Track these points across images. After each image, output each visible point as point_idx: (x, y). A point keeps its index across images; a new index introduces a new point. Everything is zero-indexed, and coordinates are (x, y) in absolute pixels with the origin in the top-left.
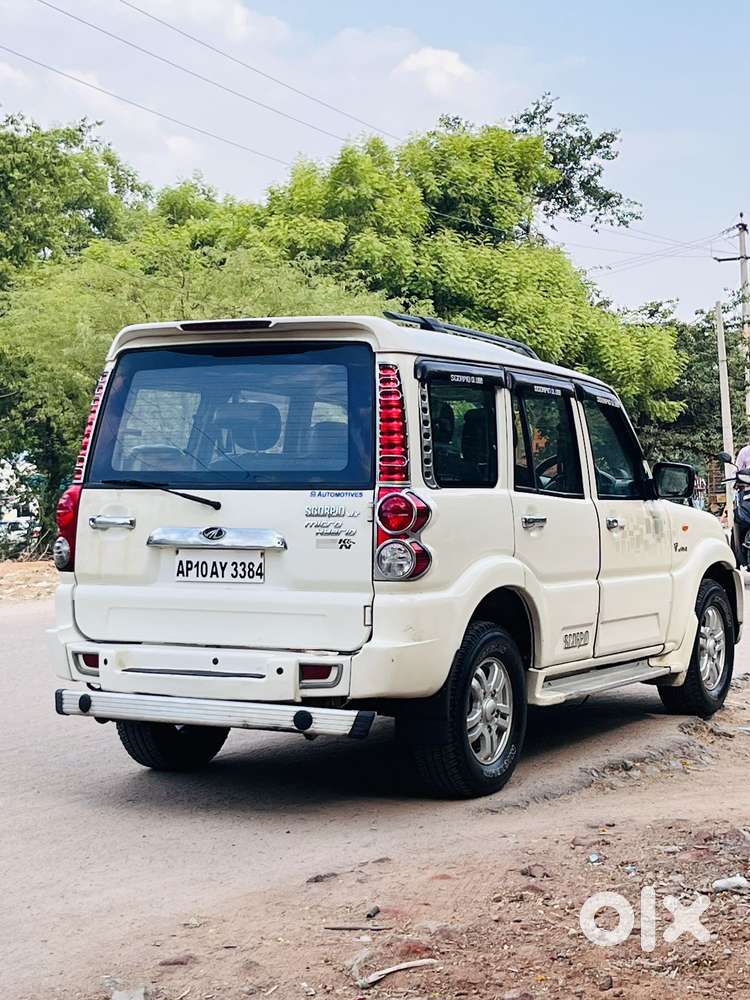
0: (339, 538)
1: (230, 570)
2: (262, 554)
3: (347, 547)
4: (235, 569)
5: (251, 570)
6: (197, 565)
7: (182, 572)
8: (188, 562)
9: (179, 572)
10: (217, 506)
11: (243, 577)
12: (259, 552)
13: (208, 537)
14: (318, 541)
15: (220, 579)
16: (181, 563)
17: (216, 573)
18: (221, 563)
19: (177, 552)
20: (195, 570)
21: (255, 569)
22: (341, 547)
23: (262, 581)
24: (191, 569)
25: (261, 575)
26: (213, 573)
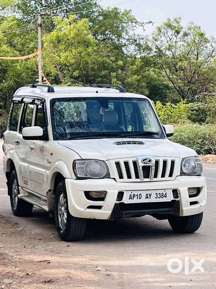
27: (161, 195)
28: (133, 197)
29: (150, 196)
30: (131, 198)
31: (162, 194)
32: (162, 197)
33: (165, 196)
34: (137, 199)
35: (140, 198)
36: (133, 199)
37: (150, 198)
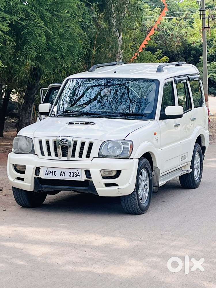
27: (74, 174)
28: (49, 173)
29: (64, 174)
30: (47, 174)
31: (76, 173)
32: (76, 176)
33: (78, 175)
34: (53, 175)
35: (55, 174)
36: (49, 175)
37: (64, 176)
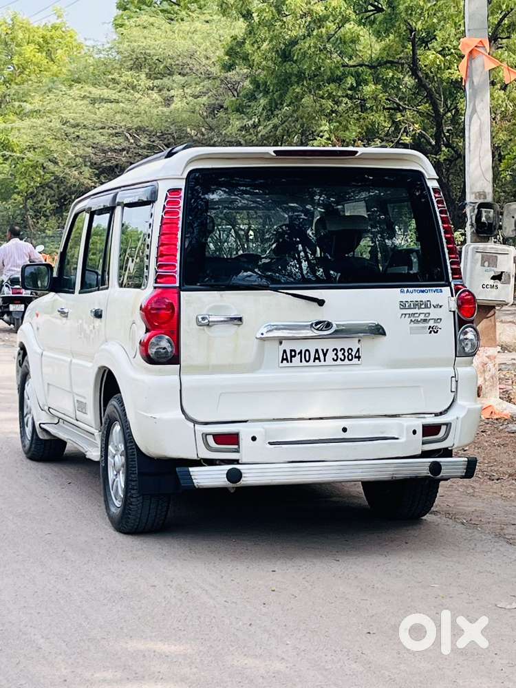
0: (428, 325)
1: (331, 355)
2: (359, 341)
3: (435, 332)
4: (336, 354)
5: (349, 354)
6: (300, 353)
7: (287, 359)
8: (291, 351)
9: (283, 359)
10: (321, 303)
11: (343, 360)
12: (357, 339)
13: (317, 329)
14: (411, 328)
15: (323, 363)
16: (285, 351)
17: (319, 359)
18: (323, 350)
19: (281, 343)
20: (298, 357)
21: (353, 354)
22: (430, 332)
23: (359, 362)
24: (295, 356)
25: (359, 357)
26: (315, 359)
